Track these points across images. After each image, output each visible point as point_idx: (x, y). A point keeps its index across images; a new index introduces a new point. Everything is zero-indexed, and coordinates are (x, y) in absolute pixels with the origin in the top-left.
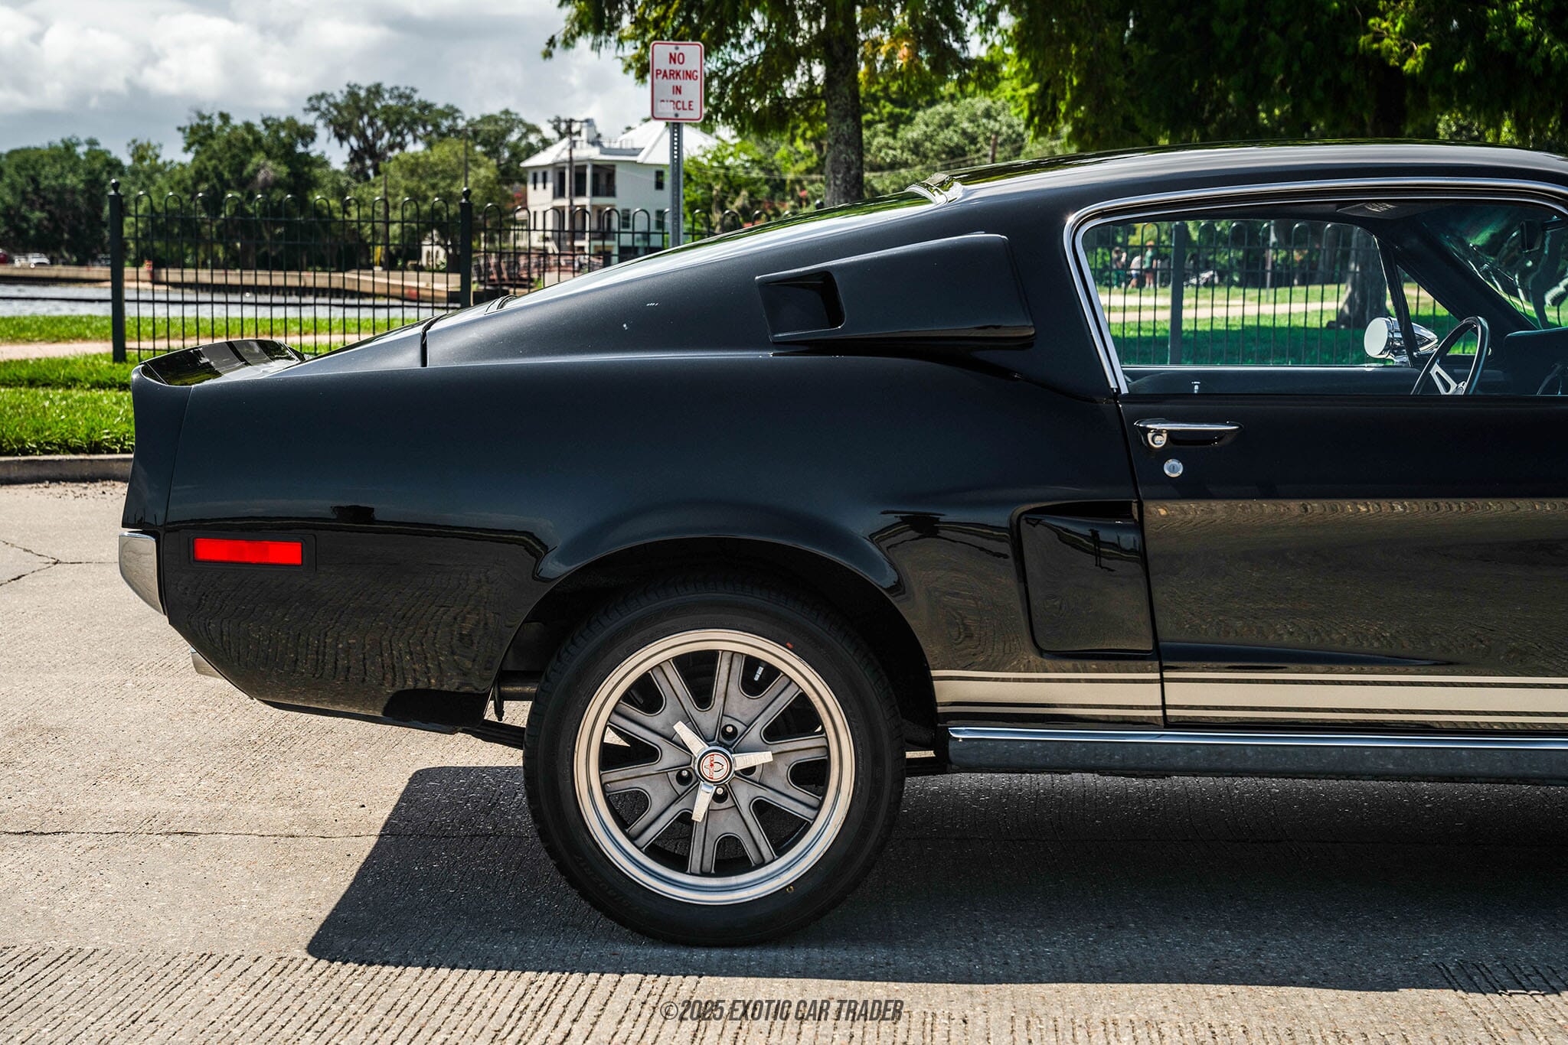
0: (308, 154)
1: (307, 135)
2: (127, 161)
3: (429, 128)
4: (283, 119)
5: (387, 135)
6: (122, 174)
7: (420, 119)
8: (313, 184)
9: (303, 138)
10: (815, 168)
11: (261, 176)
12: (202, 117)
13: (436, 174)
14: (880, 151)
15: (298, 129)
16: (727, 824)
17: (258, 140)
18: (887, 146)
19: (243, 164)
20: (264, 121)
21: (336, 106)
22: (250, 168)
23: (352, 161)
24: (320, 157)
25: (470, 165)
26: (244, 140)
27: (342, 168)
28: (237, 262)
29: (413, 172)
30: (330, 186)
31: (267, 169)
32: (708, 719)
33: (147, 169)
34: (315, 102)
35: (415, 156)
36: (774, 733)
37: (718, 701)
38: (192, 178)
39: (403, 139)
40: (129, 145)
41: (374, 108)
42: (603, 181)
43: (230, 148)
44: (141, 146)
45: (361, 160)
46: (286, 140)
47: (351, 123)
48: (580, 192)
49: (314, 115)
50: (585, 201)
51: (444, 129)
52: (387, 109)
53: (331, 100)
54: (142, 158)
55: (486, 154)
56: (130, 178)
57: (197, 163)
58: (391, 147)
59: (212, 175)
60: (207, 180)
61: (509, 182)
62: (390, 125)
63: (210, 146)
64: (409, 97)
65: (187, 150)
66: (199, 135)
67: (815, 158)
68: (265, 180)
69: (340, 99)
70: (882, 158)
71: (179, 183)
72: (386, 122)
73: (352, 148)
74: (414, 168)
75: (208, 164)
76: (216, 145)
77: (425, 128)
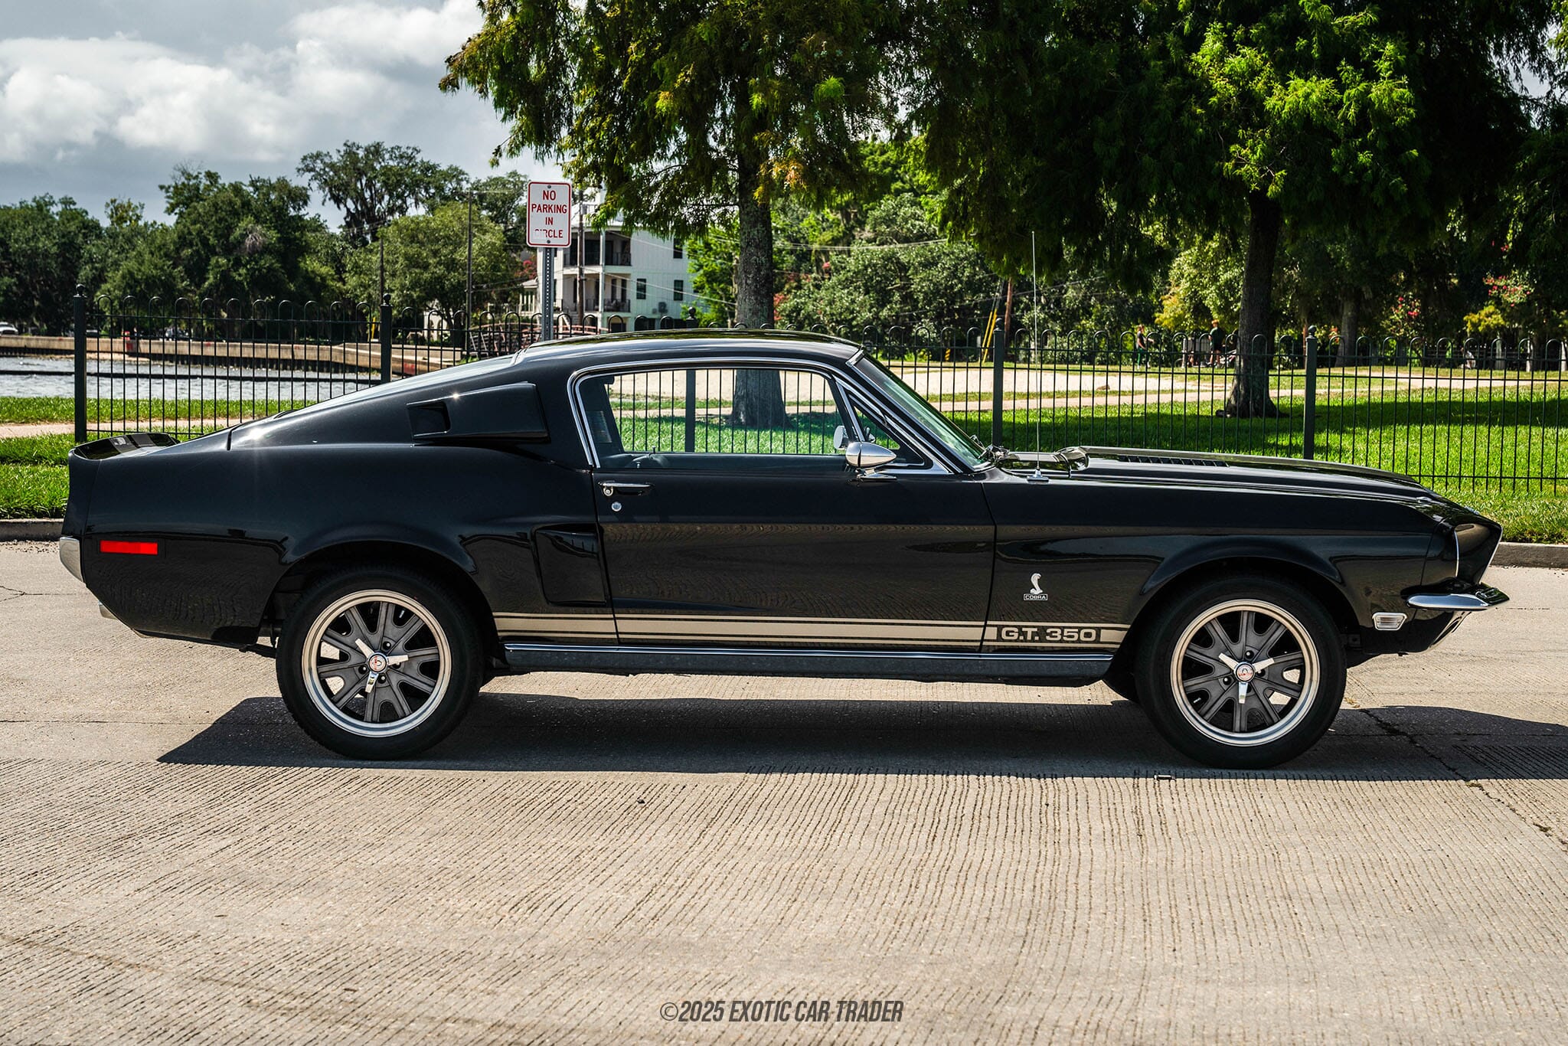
0: (300, 218)
1: (300, 197)
2: (105, 223)
3: (432, 191)
4: (274, 181)
5: (387, 197)
6: (99, 236)
7: (422, 180)
8: (305, 250)
9: (294, 201)
10: (842, 238)
11: (248, 242)
12: (189, 177)
13: (437, 240)
14: (907, 223)
15: (290, 192)
16: (386, 695)
17: (246, 204)
18: (914, 216)
19: (230, 229)
20: (253, 183)
21: (332, 166)
22: (238, 232)
23: (348, 225)
24: (315, 220)
25: (474, 230)
26: (231, 203)
27: (338, 232)
28: (222, 332)
29: (413, 239)
30: (323, 251)
31: (256, 234)
32: (375, 639)
33: (125, 231)
34: (309, 163)
35: (415, 221)
36: (410, 646)
37: (380, 629)
38: (175, 243)
39: (405, 202)
40: (107, 205)
41: (374, 169)
42: (618, 249)
43: (216, 212)
44: (121, 206)
45: (359, 224)
46: (276, 203)
47: (348, 184)
48: (592, 260)
49: (308, 175)
50: (598, 270)
51: (447, 192)
52: (387, 170)
53: (327, 160)
54: (121, 220)
55: (492, 219)
56: (109, 241)
57: (180, 227)
58: (391, 211)
59: (197, 240)
60: (191, 245)
61: (518, 249)
62: (390, 188)
63: (195, 208)
64: (411, 158)
65: (170, 210)
66: (184, 196)
67: (842, 227)
68: (254, 244)
69: (336, 158)
70: (908, 229)
71: (160, 248)
72: (385, 184)
73: (348, 210)
74: (414, 234)
75: (191, 228)
76: (200, 207)
77: (427, 191)
